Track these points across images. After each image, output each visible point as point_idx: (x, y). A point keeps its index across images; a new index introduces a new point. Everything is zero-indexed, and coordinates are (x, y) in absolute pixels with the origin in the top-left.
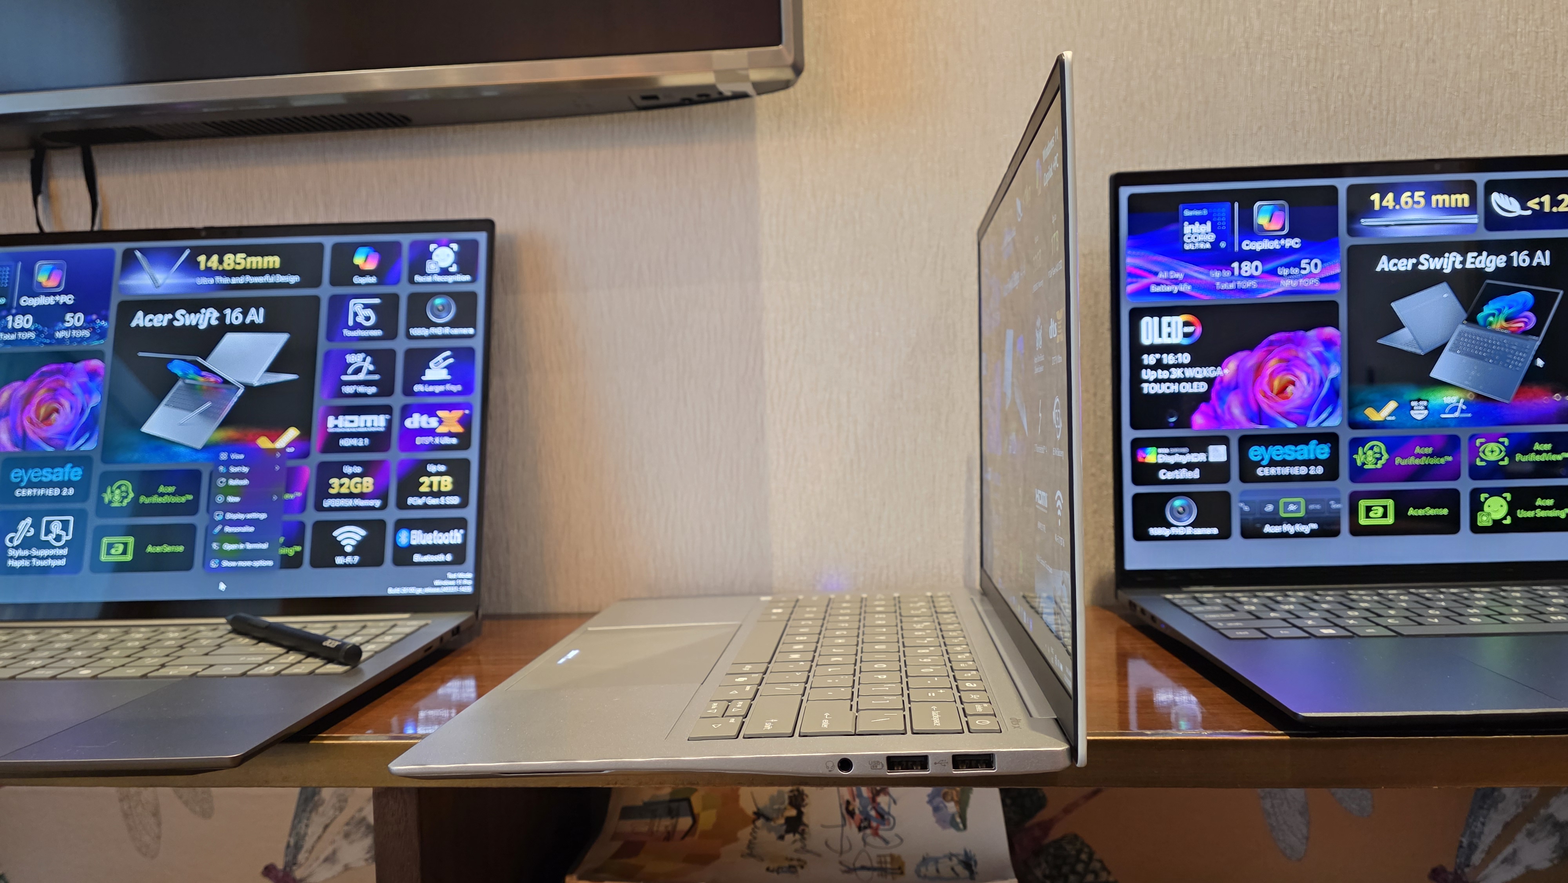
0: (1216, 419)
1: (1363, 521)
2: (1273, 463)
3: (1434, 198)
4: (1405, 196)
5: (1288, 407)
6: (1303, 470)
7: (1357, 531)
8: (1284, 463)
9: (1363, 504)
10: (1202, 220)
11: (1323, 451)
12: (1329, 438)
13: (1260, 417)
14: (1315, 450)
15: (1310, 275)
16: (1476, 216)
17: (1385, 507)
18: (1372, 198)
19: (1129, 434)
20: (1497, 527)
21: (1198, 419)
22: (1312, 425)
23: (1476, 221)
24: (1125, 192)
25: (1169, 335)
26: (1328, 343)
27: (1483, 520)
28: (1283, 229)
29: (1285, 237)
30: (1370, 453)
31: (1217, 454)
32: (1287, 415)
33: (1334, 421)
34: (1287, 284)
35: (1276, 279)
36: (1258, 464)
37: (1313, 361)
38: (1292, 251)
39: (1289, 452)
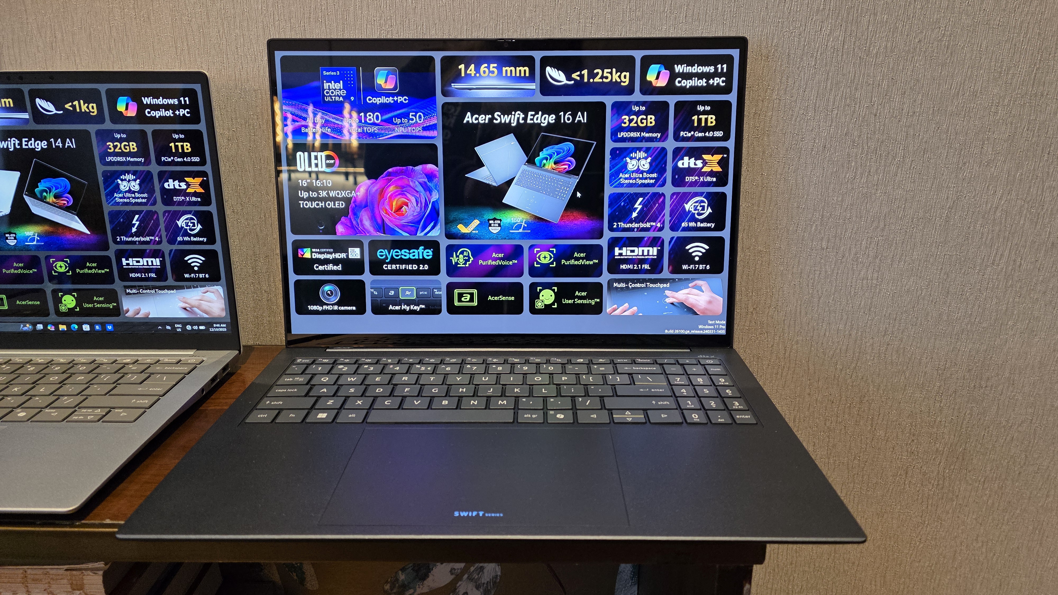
0: (353, 228)
1: (456, 303)
2: (393, 261)
3: (504, 69)
4: (483, 67)
5: (402, 222)
6: (415, 267)
7: (453, 310)
8: (402, 261)
9: (456, 291)
10: (336, 79)
11: (428, 254)
12: (433, 245)
13: (382, 227)
14: (423, 253)
15: (416, 124)
16: (535, 84)
17: (472, 295)
18: (460, 67)
19: (291, 238)
20: (548, 310)
21: (340, 228)
22: (420, 235)
23: (534, 87)
24: (279, 55)
25: (317, 165)
26: (431, 176)
27: (539, 305)
28: (395, 88)
29: (397, 95)
30: (461, 256)
31: (354, 253)
32: (402, 227)
33: (436, 233)
34: (400, 131)
35: (391, 126)
36: (383, 262)
37: (420, 188)
38: (402, 105)
39: (405, 254)
